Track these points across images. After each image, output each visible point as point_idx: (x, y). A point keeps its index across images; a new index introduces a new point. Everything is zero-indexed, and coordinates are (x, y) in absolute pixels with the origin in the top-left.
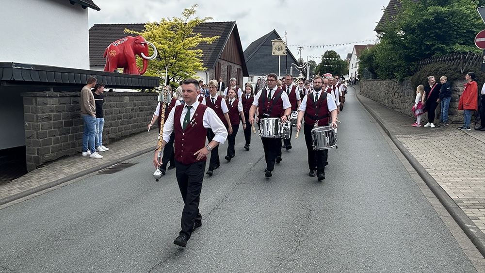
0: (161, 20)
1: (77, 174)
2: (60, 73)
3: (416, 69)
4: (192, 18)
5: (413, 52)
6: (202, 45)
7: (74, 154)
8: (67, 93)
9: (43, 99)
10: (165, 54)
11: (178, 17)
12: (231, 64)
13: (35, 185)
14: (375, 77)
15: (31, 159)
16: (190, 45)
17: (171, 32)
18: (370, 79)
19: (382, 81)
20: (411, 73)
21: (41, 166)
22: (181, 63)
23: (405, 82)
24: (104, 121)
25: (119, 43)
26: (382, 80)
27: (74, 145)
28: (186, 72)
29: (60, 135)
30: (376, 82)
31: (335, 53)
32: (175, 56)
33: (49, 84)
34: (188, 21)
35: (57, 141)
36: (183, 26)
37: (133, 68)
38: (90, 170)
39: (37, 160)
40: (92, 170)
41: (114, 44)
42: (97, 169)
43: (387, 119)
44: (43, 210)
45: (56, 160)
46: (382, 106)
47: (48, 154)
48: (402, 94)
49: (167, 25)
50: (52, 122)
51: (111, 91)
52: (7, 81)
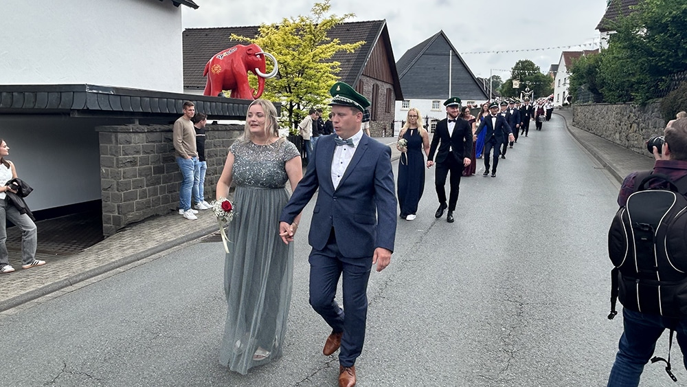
0: (282, 20)
1: (172, 241)
2: (148, 99)
3: (668, 87)
4: (326, 16)
5: (663, 60)
6: (339, 56)
7: (165, 212)
8: (158, 127)
9: (126, 134)
10: (286, 69)
11: (304, 16)
12: (379, 83)
13: (117, 256)
14: (599, 99)
15: (109, 219)
16: (323, 55)
17: (296, 37)
18: (590, 102)
19: (610, 106)
20: (659, 94)
21: (123, 229)
22: (309, 82)
23: (650, 107)
24: (206, 166)
25: (225, 54)
26: (611, 103)
27: (166, 200)
28: (318, 94)
29: (147, 186)
30: (599, 106)
31: (531, 64)
32: (301, 72)
33: (133, 114)
34: (319, 22)
35: (143, 195)
36: (313, 27)
37: (244, 90)
38: (190, 237)
39: (117, 221)
40: (193, 236)
41: (218, 56)
42: (198, 234)
43: (620, 163)
44: (131, 292)
45: (143, 221)
46: (611, 145)
47: (131, 213)
48: (644, 125)
49: (290, 28)
50: (137, 168)
51: (215, 123)
52: (78, 110)
